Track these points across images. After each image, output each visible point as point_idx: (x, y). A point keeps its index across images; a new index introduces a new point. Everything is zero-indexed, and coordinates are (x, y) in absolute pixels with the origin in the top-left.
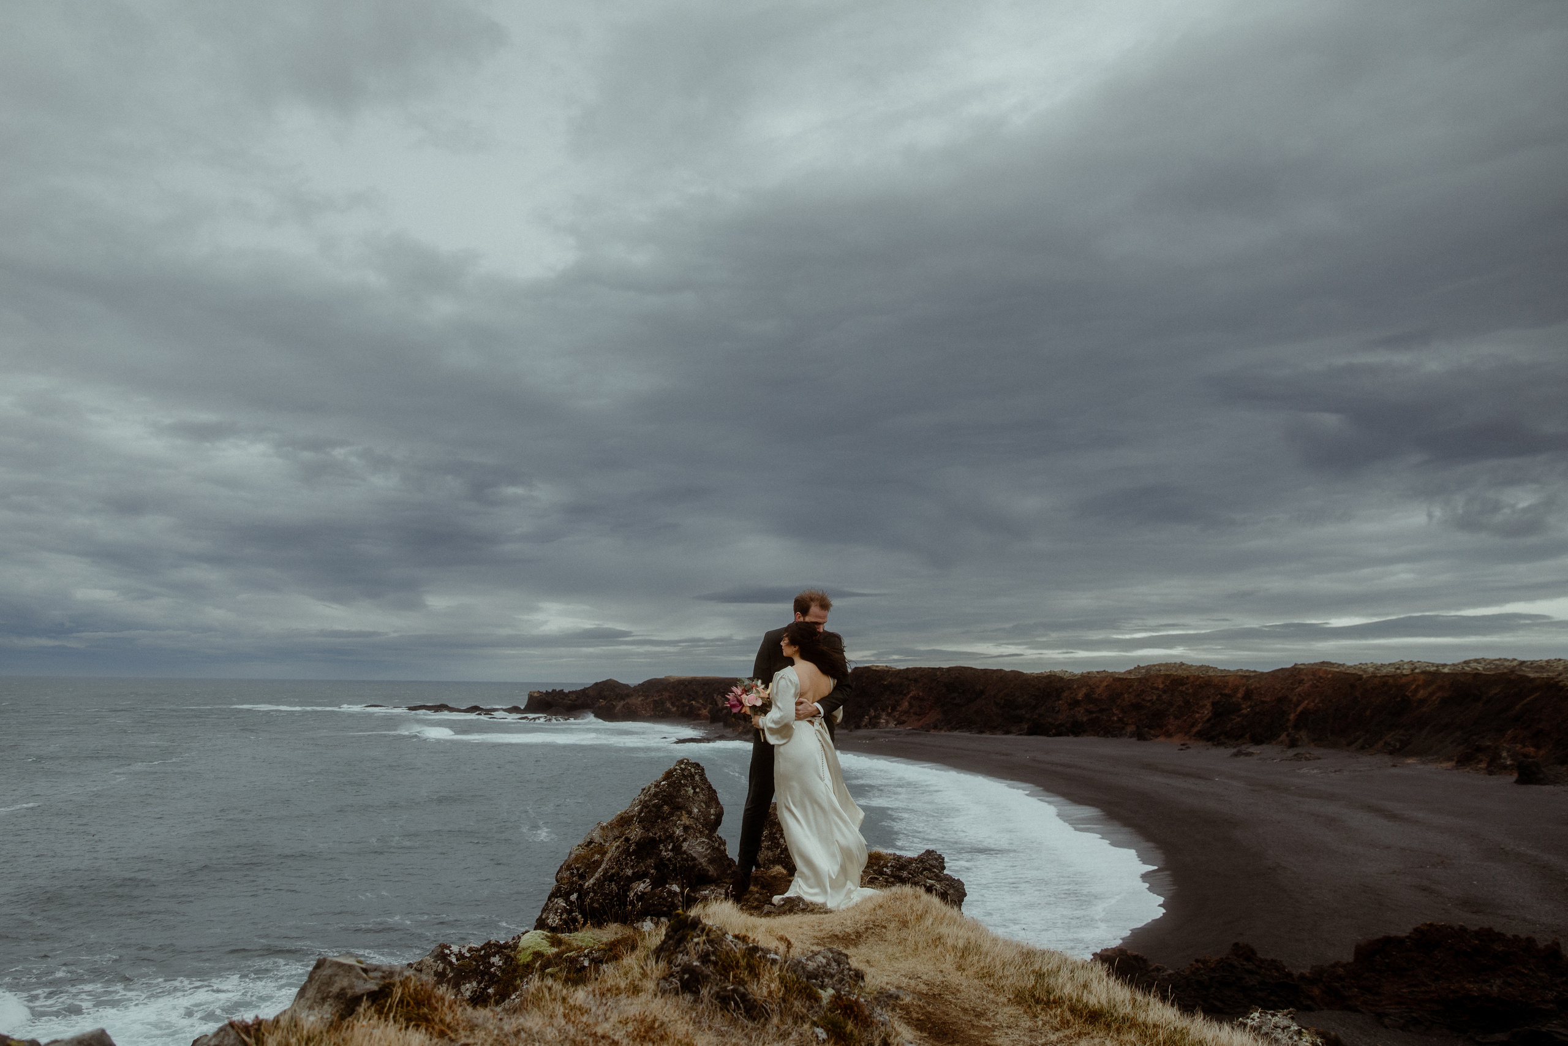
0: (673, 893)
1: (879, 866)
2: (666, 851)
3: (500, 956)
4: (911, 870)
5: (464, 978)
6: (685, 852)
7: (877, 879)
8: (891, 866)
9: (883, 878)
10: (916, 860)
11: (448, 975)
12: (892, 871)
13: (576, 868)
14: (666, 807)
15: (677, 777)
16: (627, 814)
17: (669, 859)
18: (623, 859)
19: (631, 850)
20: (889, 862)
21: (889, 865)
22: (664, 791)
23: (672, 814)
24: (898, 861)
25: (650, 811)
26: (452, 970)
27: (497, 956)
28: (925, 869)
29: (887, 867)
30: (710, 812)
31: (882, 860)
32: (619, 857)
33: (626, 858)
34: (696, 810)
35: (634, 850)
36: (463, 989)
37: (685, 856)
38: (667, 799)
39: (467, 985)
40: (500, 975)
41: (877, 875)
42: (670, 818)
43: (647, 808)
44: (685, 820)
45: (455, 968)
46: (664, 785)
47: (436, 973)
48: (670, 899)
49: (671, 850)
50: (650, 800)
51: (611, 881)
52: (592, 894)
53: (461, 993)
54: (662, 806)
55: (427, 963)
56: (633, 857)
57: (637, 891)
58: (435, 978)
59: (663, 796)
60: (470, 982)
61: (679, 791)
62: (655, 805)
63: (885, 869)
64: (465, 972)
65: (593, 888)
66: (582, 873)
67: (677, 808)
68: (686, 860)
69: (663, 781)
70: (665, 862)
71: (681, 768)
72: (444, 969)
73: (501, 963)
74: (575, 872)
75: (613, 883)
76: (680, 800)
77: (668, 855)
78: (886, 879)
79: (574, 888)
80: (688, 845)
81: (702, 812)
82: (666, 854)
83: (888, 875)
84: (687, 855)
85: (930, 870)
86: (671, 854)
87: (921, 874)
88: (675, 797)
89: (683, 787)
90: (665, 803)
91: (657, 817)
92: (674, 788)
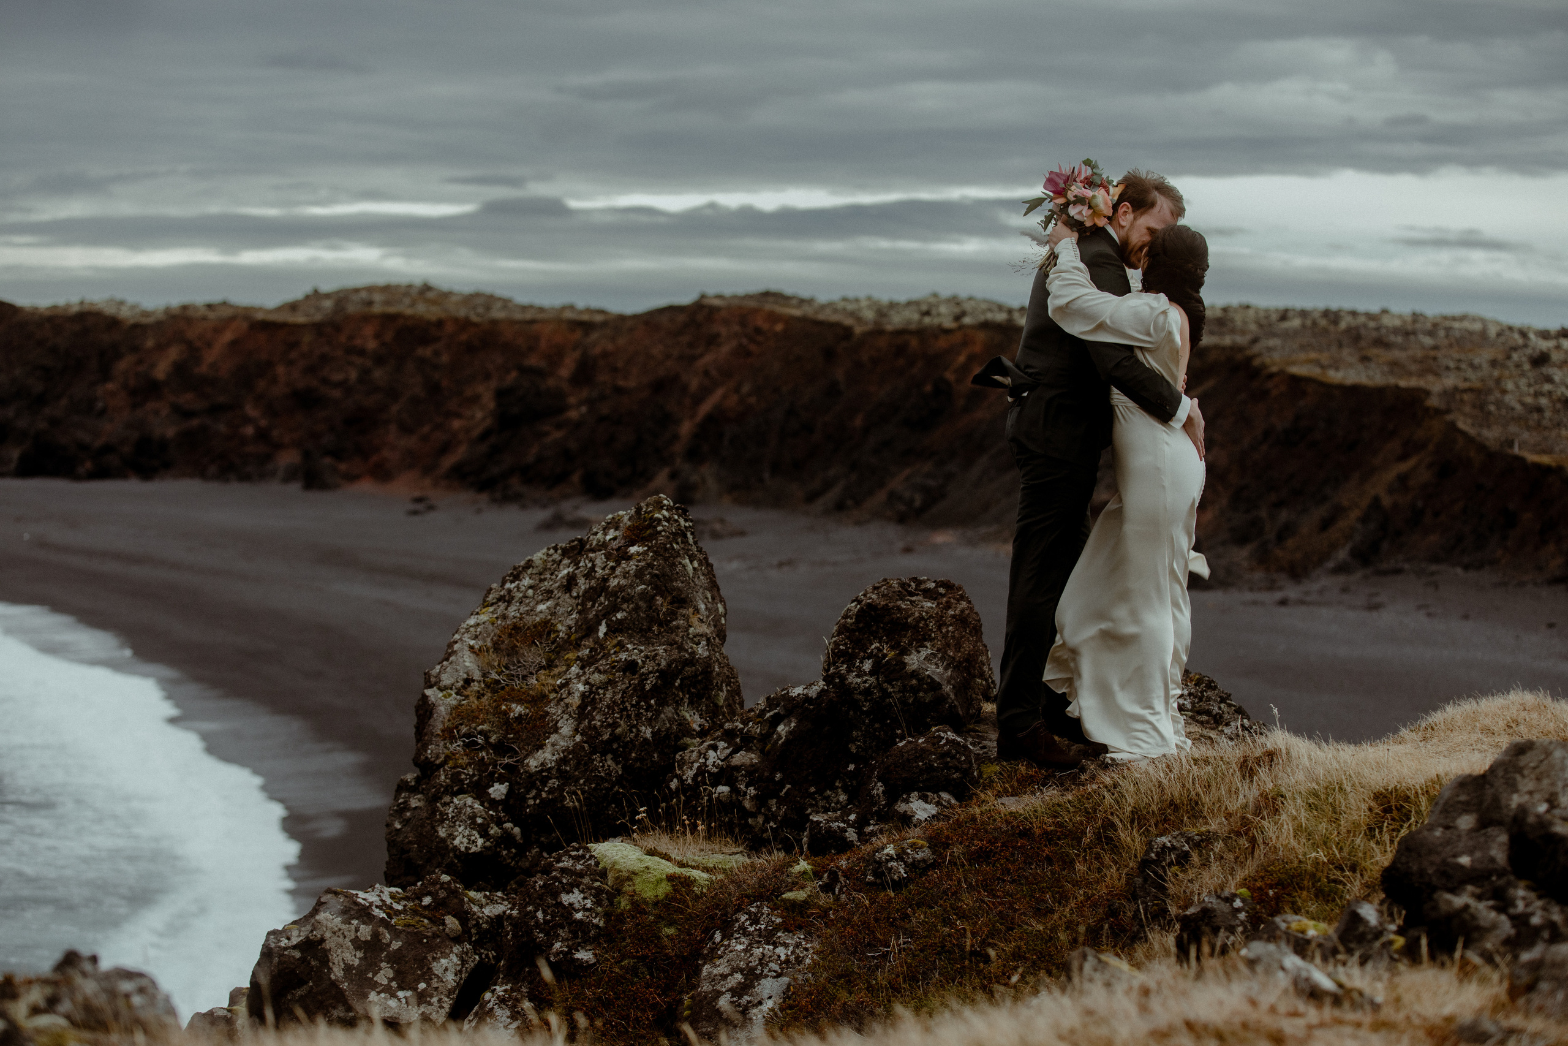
2: (858, 676)
3: (582, 892)
5: (431, 948)
6: (915, 674)
11: (389, 945)
13: (481, 733)
14: (659, 600)
17: (867, 692)
18: (632, 706)
19: (648, 687)
23: (673, 615)
26: (396, 934)
27: (576, 890)
33: (638, 703)
34: (702, 606)
35: (654, 687)
36: (438, 967)
37: (914, 682)
39: (443, 961)
40: (602, 924)
42: (670, 621)
43: (625, 600)
45: (401, 932)
47: (357, 944)
49: (872, 673)
51: (604, 754)
52: (554, 783)
53: (437, 976)
54: (653, 597)
55: (330, 925)
58: (359, 954)
59: (653, 576)
60: (446, 956)
61: (674, 564)
62: (643, 595)
64: (427, 937)
65: (559, 770)
66: (500, 741)
67: (678, 601)
68: (915, 690)
70: (856, 696)
71: (663, 516)
72: (376, 935)
73: (589, 904)
74: (480, 740)
75: (609, 756)
76: (679, 584)
77: (865, 682)
79: (492, 774)
81: (712, 610)
82: (859, 680)
84: (919, 680)
88: (671, 579)
89: (678, 557)
91: (652, 620)
92: (666, 559)
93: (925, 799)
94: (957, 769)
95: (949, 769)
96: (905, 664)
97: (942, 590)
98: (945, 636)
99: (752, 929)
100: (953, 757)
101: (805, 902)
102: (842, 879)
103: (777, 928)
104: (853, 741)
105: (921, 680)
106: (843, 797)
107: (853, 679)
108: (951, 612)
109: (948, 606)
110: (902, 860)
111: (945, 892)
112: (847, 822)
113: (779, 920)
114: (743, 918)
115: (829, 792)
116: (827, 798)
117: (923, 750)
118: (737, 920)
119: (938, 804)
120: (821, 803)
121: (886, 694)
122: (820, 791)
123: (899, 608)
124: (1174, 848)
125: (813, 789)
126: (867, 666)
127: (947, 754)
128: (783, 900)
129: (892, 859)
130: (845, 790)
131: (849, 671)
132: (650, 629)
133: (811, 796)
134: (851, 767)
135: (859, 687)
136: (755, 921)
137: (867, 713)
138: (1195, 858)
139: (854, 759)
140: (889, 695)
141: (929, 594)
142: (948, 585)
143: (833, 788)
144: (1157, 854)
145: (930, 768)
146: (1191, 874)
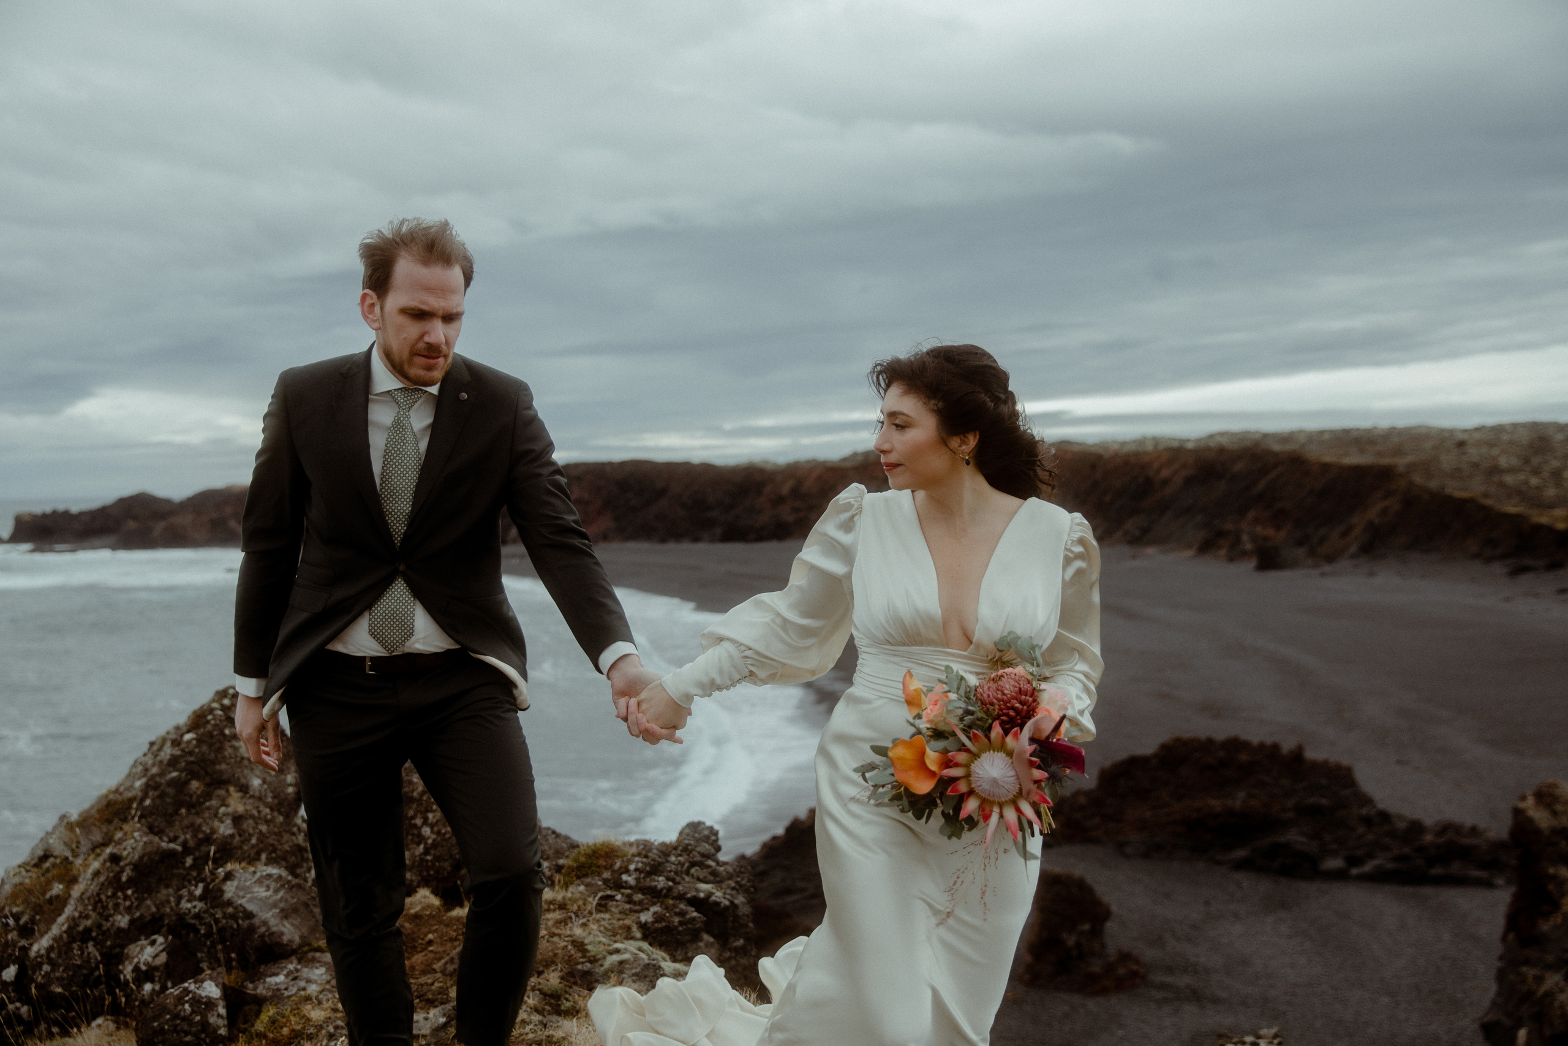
0: (206, 1004)
1: (613, 871)
2: (189, 901)
4: (670, 871)
6: (229, 903)
7: (611, 898)
8: (636, 870)
9: (623, 894)
10: (675, 848)
12: (637, 879)
13: (13, 914)
14: (195, 785)
15: (215, 725)
16: (121, 794)
17: (197, 916)
18: (108, 897)
19: (124, 878)
20: (630, 862)
21: (632, 867)
22: (191, 753)
23: (208, 796)
24: (646, 857)
25: (163, 795)
28: (693, 864)
29: (627, 871)
30: (285, 780)
31: (618, 857)
32: (98, 894)
33: (114, 895)
34: (256, 782)
35: (130, 879)
37: (230, 910)
38: (196, 768)
41: (611, 888)
42: (203, 803)
43: (156, 788)
44: (236, 804)
46: (189, 742)
48: (198, 1018)
49: (201, 898)
50: (162, 774)
51: (85, 941)
52: (46, 968)
54: (186, 782)
56: (129, 892)
57: (139, 962)
59: (189, 763)
61: (221, 749)
62: (173, 783)
63: (625, 877)
65: (48, 956)
66: (26, 923)
67: (217, 782)
69: (188, 732)
71: (222, 705)
74: (11, 921)
75: (90, 944)
76: (223, 767)
77: (195, 907)
78: (629, 896)
79: (11, 955)
80: (237, 888)
81: (270, 784)
82: (189, 905)
83: (630, 887)
85: (701, 865)
86: (200, 905)
87: (687, 873)
88: (214, 763)
89: (229, 741)
90: (194, 776)
91: (178, 804)
92: (211, 745)
96: (222, 892)
126: (198, 892)
132: (176, 812)
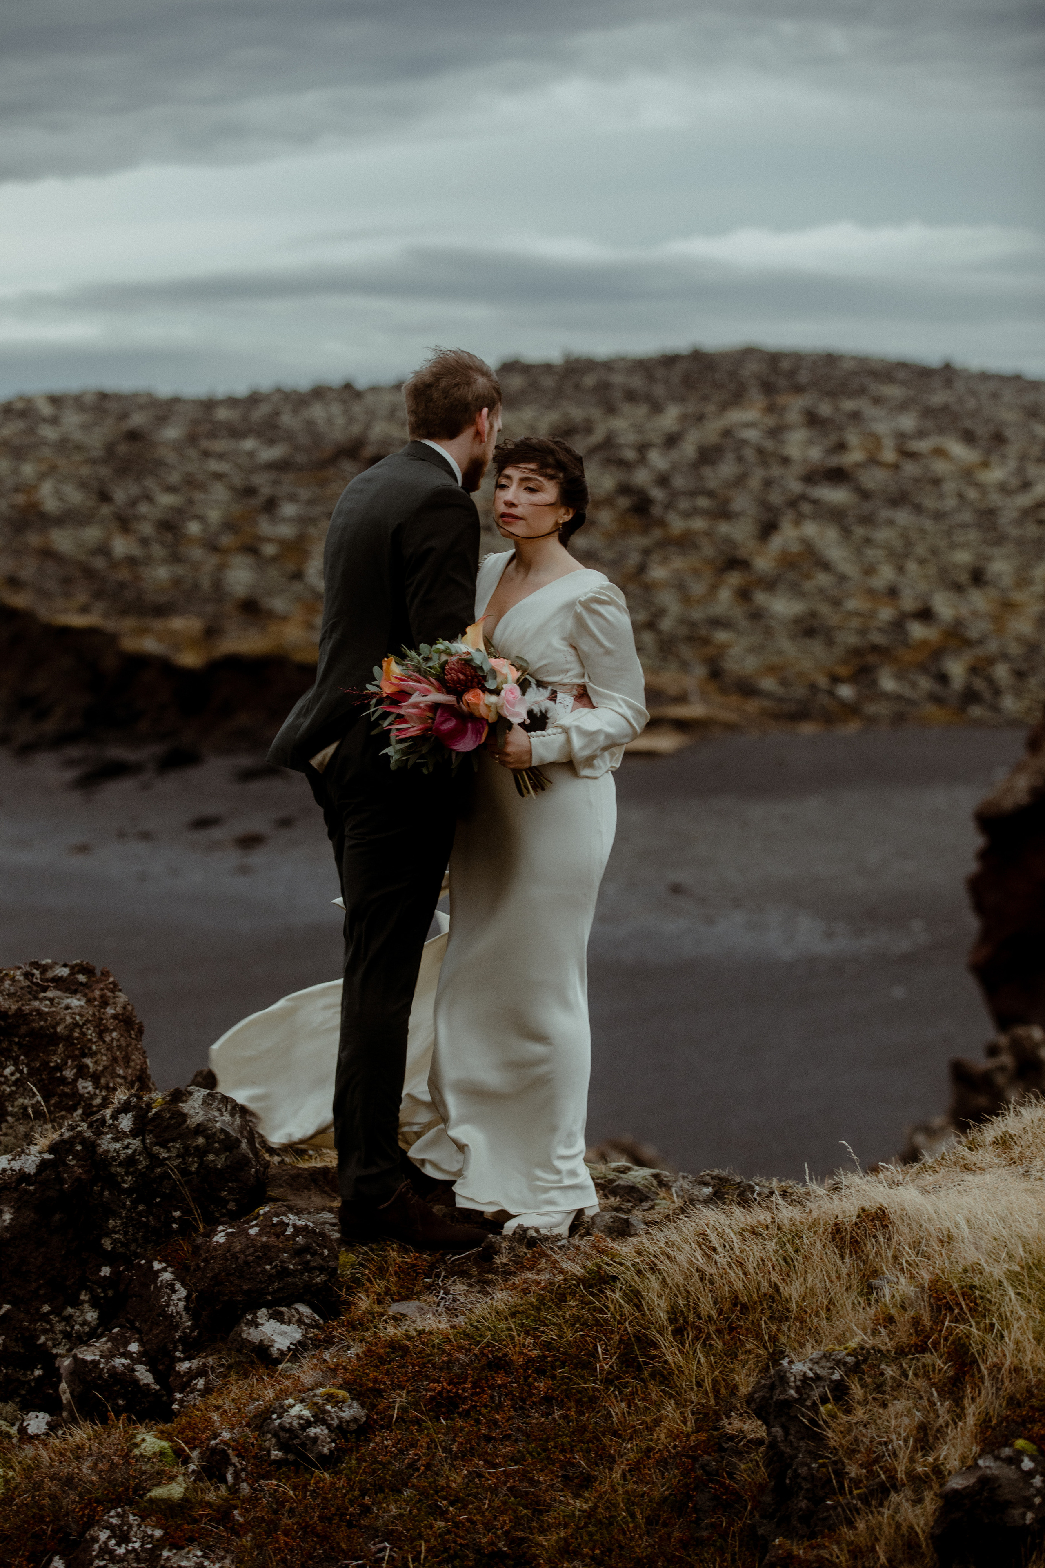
2: (116, 1139)
6: (200, 1129)
17: (131, 1161)
37: (201, 1140)
49: (135, 1132)
68: (201, 1152)
70: (113, 1170)
77: (126, 1147)
82: (118, 1145)
84: (207, 1137)
86: (136, 1143)
93: (278, 1317)
94: (322, 1269)
95: (310, 1270)
96: (184, 1116)
97: (82, 978)
98: (110, 1048)
99: (121, 1551)
100: (314, 1254)
101: (185, 1500)
102: (235, 1460)
103: (159, 1545)
104: (108, 1234)
105: (210, 1138)
106: (91, 1315)
107: (107, 1144)
108: (110, 1011)
109: (105, 1003)
110: (324, 1422)
111: (412, 1465)
112: (126, 1355)
113: (158, 1533)
114: (104, 1535)
115: (70, 1310)
116: (69, 1319)
117: (266, 1246)
118: (95, 1540)
119: (300, 1322)
120: (59, 1327)
121: (154, 1159)
122: (57, 1311)
123: (39, 1012)
124: (818, 1378)
125: (46, 1308)
126: (126, 1122)
127: (306, 1249)
128: (151, 1500)
129: (308, 1424)
130: (95, 1303)
131: (99, 1134)
133: (45, 1317)
134: (106, 1271)
135: (119, 1156)
136: (123, 1539)
137: (129, 1192)
138: (857, 1391)
139: (110, 1258)
140: (162, 1163)
141: (67, 986)
142: (88, 970)
143: (77, 1303)
144: (798, 1390)
145: (284, 1272)
146: (860, 1413)
